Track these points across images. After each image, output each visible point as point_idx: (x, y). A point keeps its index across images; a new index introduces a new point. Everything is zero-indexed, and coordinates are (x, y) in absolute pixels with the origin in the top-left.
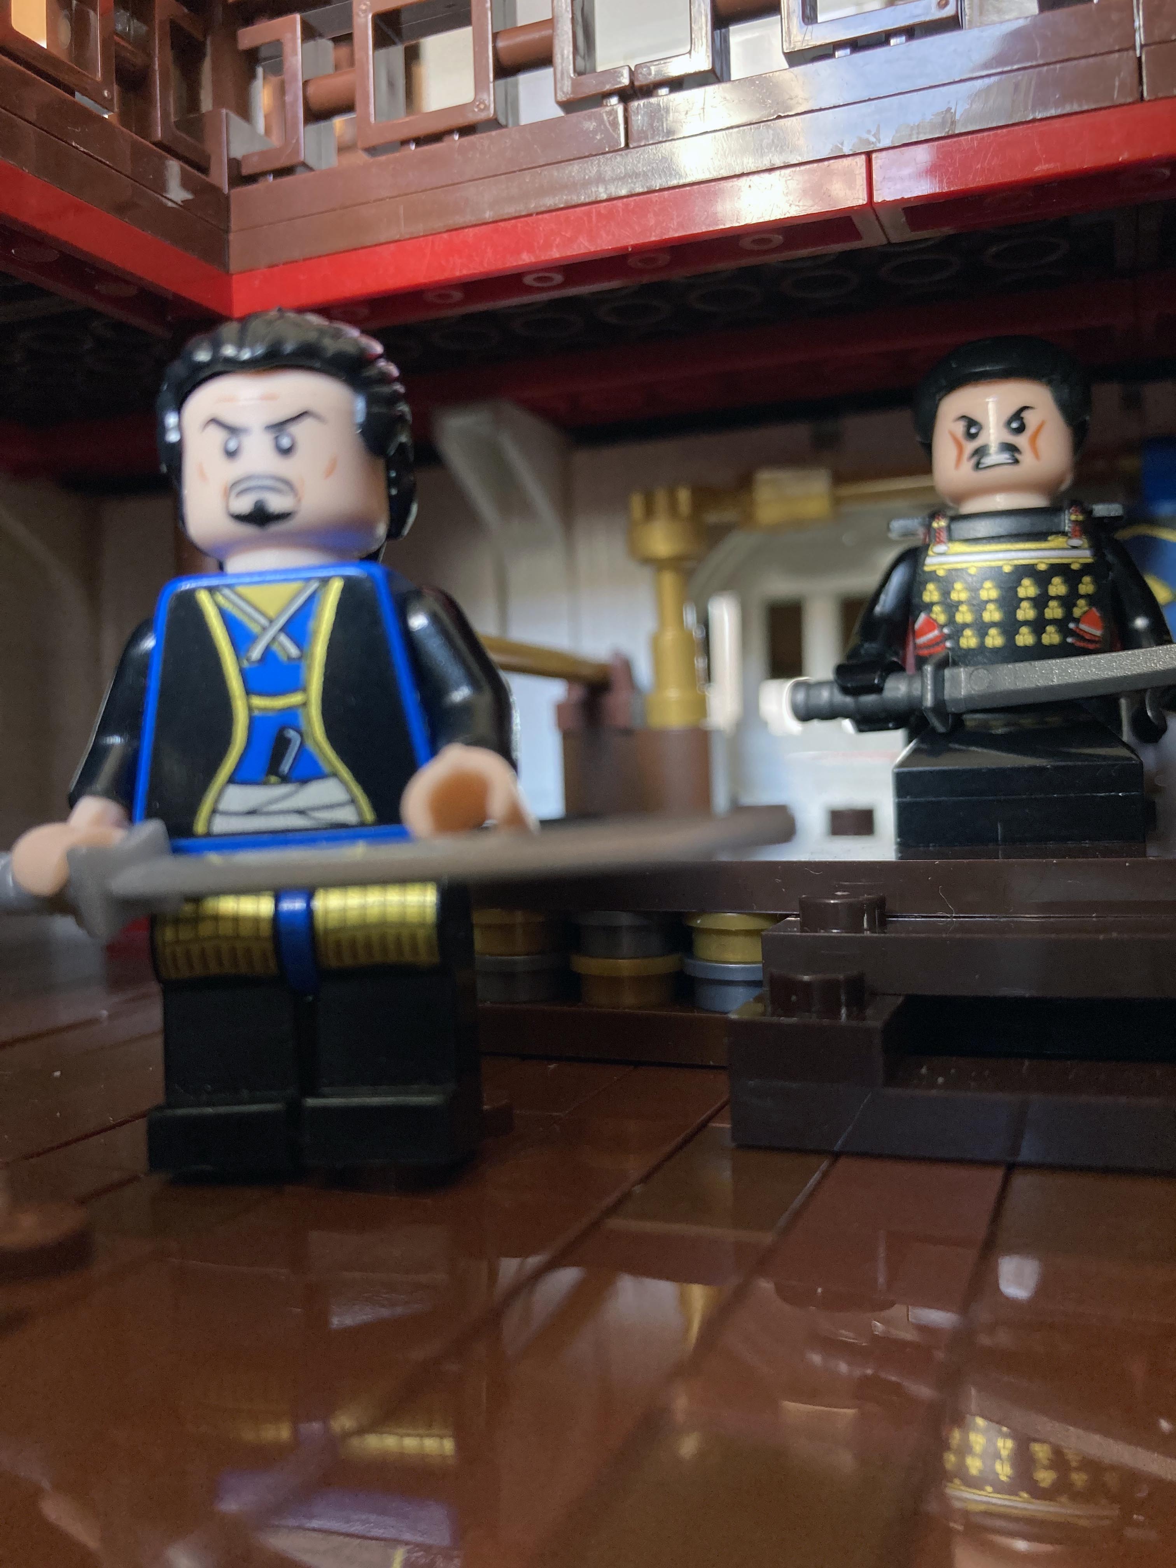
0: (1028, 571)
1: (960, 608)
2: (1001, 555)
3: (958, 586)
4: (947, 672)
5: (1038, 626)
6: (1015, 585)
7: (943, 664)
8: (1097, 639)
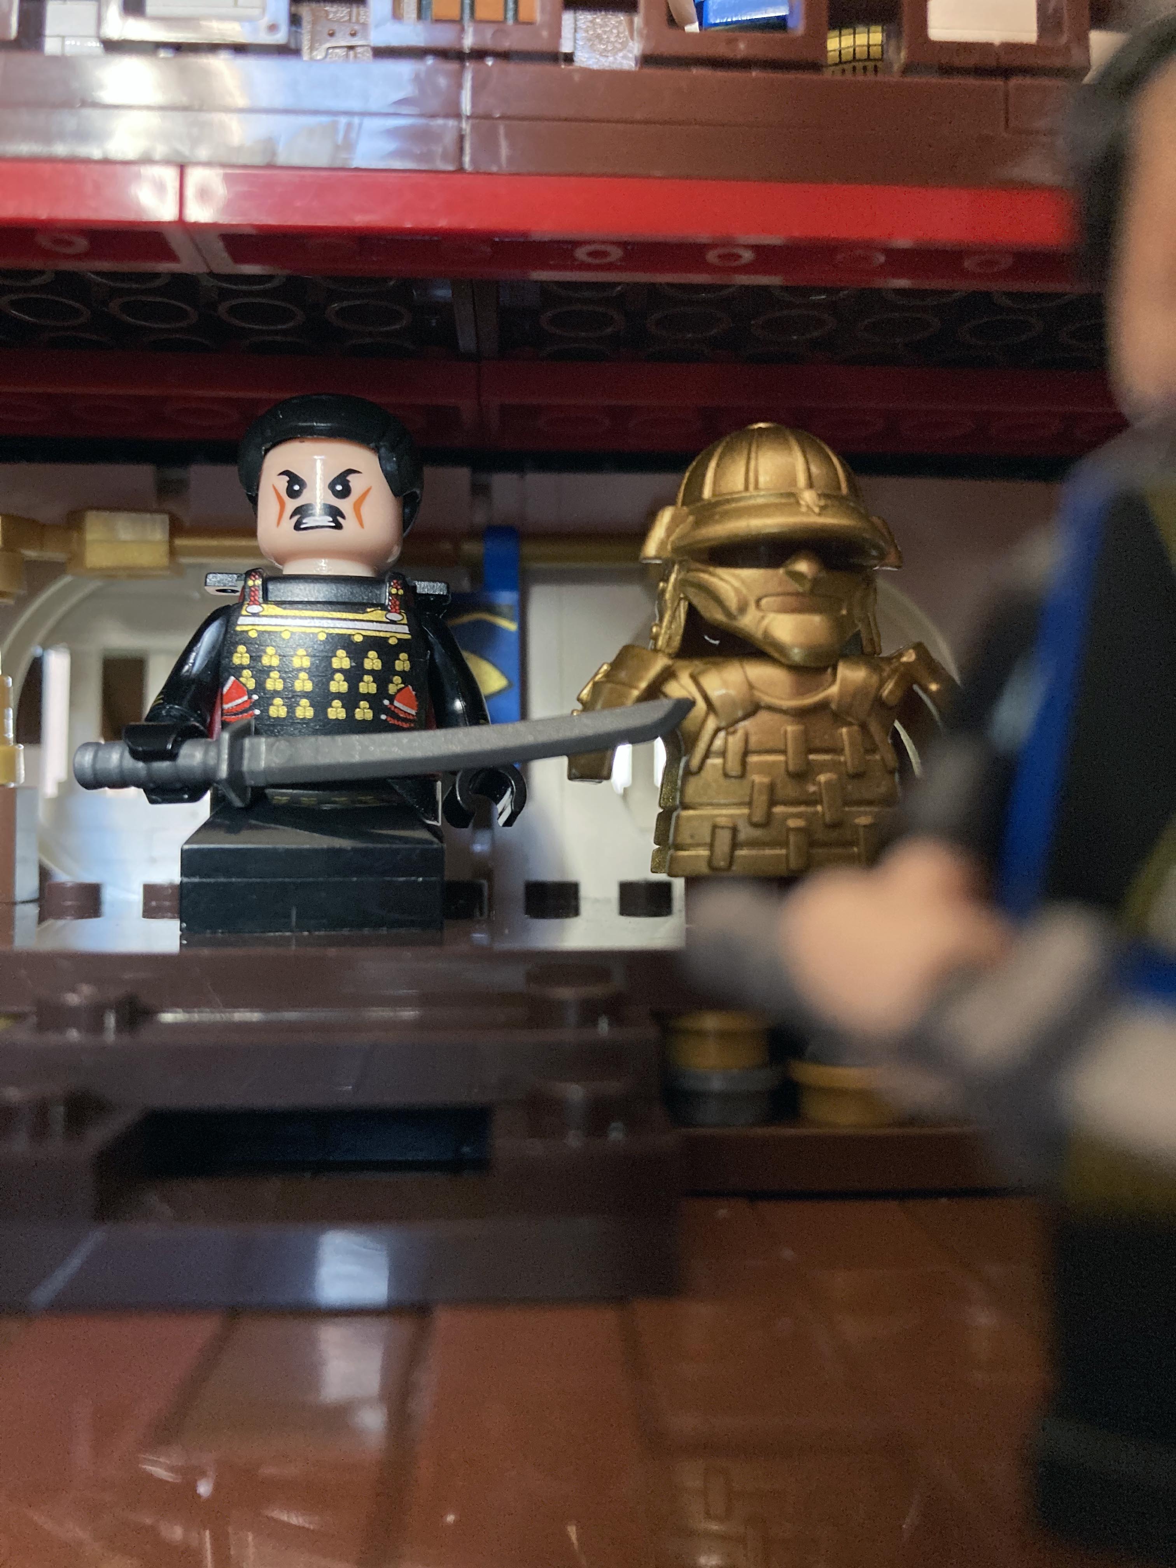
0: (345, 642)
1: (272, 674)
2: (317, 623)
3: (270, 650)
4: (247, 742)
5: (351, 700)
6: (330, 655)
7: (243, 733)
8: (411, 717)
